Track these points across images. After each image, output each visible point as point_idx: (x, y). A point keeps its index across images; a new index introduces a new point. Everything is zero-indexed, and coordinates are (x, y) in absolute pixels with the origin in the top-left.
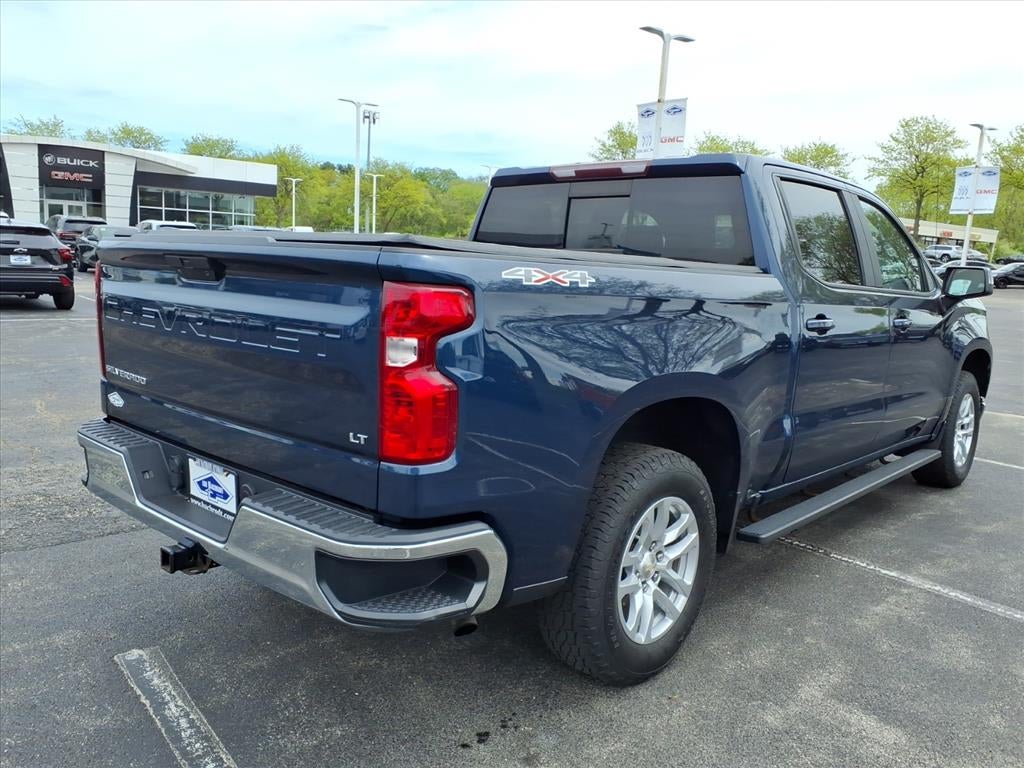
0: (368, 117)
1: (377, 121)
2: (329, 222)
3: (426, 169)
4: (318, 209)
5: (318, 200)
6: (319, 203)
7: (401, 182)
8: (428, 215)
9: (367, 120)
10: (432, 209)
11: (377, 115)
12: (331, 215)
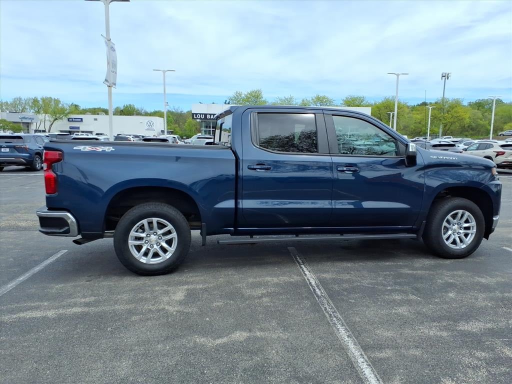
0: (445, 76)
1: (449, 77)
2: (420, 132)
3: (483, 100)
4: (414, 126)
5: (414, 121)
6: (415, 123)
7: (455, 109)
8: (478, 125)
9: (444, 78)
10: (481, 122)
11: (450, 75)
12: (421, 129)
